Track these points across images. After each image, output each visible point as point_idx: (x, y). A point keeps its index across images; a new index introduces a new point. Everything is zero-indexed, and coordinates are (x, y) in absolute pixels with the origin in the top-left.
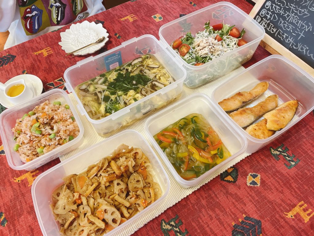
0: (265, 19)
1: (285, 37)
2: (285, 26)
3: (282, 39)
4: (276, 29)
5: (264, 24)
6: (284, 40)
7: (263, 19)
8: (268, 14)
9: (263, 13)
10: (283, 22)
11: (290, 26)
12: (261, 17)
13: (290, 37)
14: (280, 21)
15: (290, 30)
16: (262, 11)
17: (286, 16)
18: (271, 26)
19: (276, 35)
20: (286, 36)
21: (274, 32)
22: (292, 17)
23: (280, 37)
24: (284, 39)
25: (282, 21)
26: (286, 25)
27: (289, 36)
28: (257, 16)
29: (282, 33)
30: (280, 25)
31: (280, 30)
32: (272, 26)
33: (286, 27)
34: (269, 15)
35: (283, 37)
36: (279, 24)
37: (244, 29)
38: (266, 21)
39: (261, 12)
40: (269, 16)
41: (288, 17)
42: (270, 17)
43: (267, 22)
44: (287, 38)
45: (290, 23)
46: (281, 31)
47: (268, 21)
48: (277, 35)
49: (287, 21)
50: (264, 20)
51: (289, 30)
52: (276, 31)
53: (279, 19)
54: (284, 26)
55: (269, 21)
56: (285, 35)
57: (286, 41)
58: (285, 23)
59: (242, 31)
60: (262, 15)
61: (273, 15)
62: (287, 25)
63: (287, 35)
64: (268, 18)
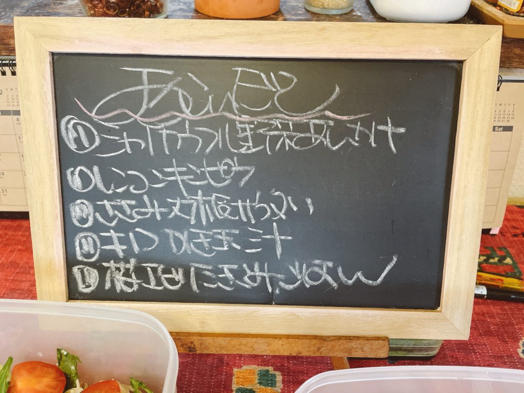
0: (112, 264)
1: (230, 276)
2: (201, 243)
3: (228, 289)
4: (180, 271)
5: (124, 278)
6: (234, 285)
7: (105, 264)
8: (109, 241)
9: (86, 248)
10: (184, 237)
11: (220, 237)
12: (92, 265)
13: (245, 266)
14: (172, 241)
15: (230, 247)
16: (77, 244)
17: (179, 214)
18: (154, 270)
19: (195, 287)
20: (231, 271)
21: (182, 282)
22: (202, 207)
23: (213, 286)
24: (234, 283)
25: (177, 234)
26: (202, 239)
27: (241, 266)
28: (75, 269)
29: (208, 270)
30: (185, 251)
31: (197, 265)
32: (160, 270)
33: (206, 245)
34: (116, 241)
35: (225, 281)
36: (175, 250)
37: (59, 350)
38: (122, 265)
39: (78, 249)
40: (119, 249)
41: (189, 215)
42: (125, 247)
43: (127, 270)
44: (239, 274)
45: (210, 226)
46: (201, 266)
47: (128, 262)
48: (200, 286)
49: (194, 226)
50: (108, 268)
51: (226, 248)
52: (187, 275)
53: (164, 238)
54: (199, 246)
55: (133, 261)
56: (226, 270)
57: (247, 286)
58: (197, 236)
59: (60, 360)
60: (88, 255)
61: (131, 235)
62: (206, 236)
63: (235, 267)
64: (121, 254)
